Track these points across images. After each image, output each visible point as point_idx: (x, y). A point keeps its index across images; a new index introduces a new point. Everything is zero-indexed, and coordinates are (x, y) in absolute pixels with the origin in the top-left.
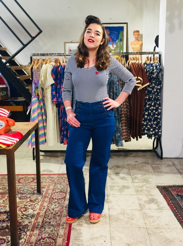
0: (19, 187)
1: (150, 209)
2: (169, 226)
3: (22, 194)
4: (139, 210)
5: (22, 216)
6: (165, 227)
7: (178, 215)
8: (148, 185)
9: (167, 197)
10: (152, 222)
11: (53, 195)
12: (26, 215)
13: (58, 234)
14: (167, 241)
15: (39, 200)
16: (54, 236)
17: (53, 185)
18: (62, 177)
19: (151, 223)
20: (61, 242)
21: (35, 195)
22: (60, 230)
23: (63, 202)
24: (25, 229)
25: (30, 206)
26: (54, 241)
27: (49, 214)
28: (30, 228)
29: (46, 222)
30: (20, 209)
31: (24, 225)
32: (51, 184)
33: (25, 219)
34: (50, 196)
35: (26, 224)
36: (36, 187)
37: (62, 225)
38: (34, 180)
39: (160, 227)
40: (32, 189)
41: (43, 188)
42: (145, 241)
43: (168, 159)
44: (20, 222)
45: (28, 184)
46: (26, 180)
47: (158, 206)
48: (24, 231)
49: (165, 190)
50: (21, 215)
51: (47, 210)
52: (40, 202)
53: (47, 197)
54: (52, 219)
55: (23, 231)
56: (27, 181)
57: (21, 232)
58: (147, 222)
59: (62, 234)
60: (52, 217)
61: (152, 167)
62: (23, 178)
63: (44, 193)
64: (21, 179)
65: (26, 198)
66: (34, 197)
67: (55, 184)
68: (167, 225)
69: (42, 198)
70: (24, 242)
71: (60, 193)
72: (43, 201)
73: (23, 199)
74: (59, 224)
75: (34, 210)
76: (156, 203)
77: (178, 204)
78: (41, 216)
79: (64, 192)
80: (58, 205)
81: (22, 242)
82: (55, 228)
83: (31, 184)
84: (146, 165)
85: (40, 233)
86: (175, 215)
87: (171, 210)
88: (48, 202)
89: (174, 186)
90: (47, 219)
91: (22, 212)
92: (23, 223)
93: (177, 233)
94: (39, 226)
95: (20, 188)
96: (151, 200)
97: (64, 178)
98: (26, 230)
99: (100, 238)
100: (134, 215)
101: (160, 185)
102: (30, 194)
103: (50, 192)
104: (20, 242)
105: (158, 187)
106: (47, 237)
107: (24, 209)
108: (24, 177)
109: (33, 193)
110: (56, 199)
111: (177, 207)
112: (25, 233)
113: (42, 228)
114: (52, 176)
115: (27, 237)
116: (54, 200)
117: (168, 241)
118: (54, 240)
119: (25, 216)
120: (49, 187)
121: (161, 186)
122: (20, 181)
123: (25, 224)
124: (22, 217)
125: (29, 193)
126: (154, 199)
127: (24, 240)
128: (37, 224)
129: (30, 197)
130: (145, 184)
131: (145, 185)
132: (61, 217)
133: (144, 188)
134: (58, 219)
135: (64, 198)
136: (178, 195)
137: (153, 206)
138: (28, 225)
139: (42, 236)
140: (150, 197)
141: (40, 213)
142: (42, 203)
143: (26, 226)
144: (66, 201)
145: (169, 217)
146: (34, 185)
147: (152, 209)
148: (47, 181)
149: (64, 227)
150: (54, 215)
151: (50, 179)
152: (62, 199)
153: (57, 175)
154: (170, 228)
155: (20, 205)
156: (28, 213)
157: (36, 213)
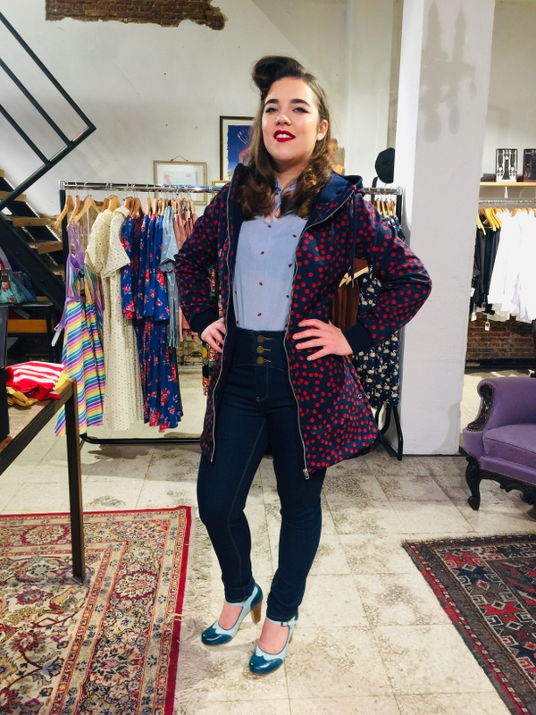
0: (22, 557)
1: (397, 624)
2: (458, 683)
3: (30, 582)
5: (22, 665)
6: (448, 689)
7: (474, 640)
8: (379, 542)
9: (433, 578)
10: (408, 673)
11: (121, 582)
12: (34, 664)
15: (78, 605)
17: (122, 547)
18: (147, 519)
19: (404, 676)
21: (67, 587)
23: (147, 608)
25: (49, 627)
27: (106, 656)
29: (97, 689)
30: (19, 638)
31: (27, 704)
32: (114, 544)
33: (30, 677)
34: (109, 589)
35: (34, 700)
36: (71, 556)
37: (144, 698)
38: (66, 532)
39: (432, 691)
40: (60, 563)
41: (93, 558)
43: (416, 459)
44: (13, 691)
45: (50, 546)
46: (46, 532)
47: (416, 610)
49: (425, 554)
50: (18, 663)
51: (99, 641)
52: (81, 611)
53: (103, 591)
54: (114, 677)
56: (48, 537)
58: (393, 671)
60: (114, 670)
61: (381, 484)
62: (35, 527)
63: (93, 579)
64: (31, 532)
65: (40, 599)
66: (61, 596)
67: (127, 544)
69: (87, 595)
71: (142, 577)
72: (90, 608)
73: (29, 602)
74: (137, 695)
75: (61, 641)
76: (408, 602)
77: (468, 601)
78: (81, 666)
79: (151, 573)
80: (133, 619)
83: (57, 547)
84: (364, 477)
86: (465, 641)
87: (454, 623)
88: (104, 609)
89: (446, 543)
90: (99, 675)
91: (22, 651)
92: (25, 693)
94: (73, 708)
95: (25, 563)
96: (392, 592)
97: (152, 525)
100: (354, 647)
101: (409, 539)
102: (53, 581)
103: (111, 572)
105: (407, 546)
107: (32, 639)
108: (38, 522)
109: (61, 577)
110: (127, 598)
111: (467, 613)
113: (81, 713)
114: (119, 518)
116: (123, 602)
119: (31, 668)
120: (108, 556)
121: (413, 544)
122: (27, 536)
123: (28, 700)
124: (23, 669)
125: (49, 580)
126: (401, 587)
128: (67, 698)
129: (51, 595)
130: (369, 536)
131: (369, 540)
132: (142, 665)
133: (370, 551)
134: (132, 675)
135: (152, 593)
136: (462, 573)
137: (402, 612)
138: (38, 703)
140: (389, 580)
141: (77, 652)
142: (87, 615)
143: (31, 706)
144: (157, 603)
145: (452, 648)
146: (67, 552)
147: (399, 622)
148: (104, 536)
149: (151, 705)
150: (121, 658)
151: (113, 527)
152: (145, 596)
153: (133, 514)
154: (460, 694)
155: (21, 624)
156: (40, 655)
157: (65, 653)
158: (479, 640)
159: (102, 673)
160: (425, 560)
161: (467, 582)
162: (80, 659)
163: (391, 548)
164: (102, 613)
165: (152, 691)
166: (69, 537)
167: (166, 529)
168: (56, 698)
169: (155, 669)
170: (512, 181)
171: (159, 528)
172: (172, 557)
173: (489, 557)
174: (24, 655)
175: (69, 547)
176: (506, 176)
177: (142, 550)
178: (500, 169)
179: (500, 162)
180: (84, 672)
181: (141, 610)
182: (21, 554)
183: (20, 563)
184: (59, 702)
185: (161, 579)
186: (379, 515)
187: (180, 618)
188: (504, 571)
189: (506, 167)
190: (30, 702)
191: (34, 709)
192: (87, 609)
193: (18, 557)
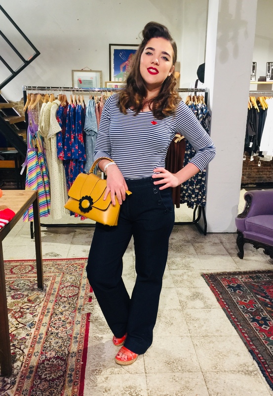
0: (12, 279)
1: (195, 308)
2: (221, 332)
3: (17, 290)
4: (180, 311)
5: (17, 324)
6: (216, 334)
7: (231, 315)
8: (190, 273)
9: (215, 289)
10: (198, 328)
11: (61, 290)
13: (69, 352)
14: (219, 356)
15: (41, 300)
16: (64, 354)
17: (61, 275)
18: (73, 263)
19: (196, 329)
20: (74, 363)
21: (35, 292)
22: (73, 344)
23: (75, 301)
24: (21, 345)
25: (28, 309)
26: (63, 363)
27: (56, 320)
28: (28, 343)
29: (52, 333)
30: (14, 313)
32: (57, 274)
33: (21, 329)
34: (56, 293)
35: (24, 338)
36: (36, 279)
37: (74, 337)
38: (33, 268)
39: (209, 335)
40: (31, 282)
41: (47, 280)
43: (214, 234)
44: (13, 334)
45: (25, 275)
46: (22, 268)
47: (205, 303)
48: (20, 349)
49: (212, 279)
50: (15, 323)
51: (52, 314)
52: (43, 303)
53: (53, 294)
54: (60, 329)
55: (18, 348)
56: (24, 270)
57: (16, 350)
58: (191, 327)
59: (76, 351)
60: (60, 326)
61: (194, 247)
62: (17, 266)
63: (48, 289)
64: (15, 268)
65: (23, 297)
66: (33, 296)
67: (64, 274)
68: (217, 331)
69: (45, 296)
70: (20, 366)
71: (71, 288)
72: (47, 301)
73: (17, 298)
74: (71, 336)
75: (34, 314)
76: (202, 299)
77: (231, 300)
78: (44, 324)
79: (76, 287)
80: (68, 306)
81: (18, 366)
82: (65, 343)
83: (29, 275)
84: (185, 244)
85: (43, 351)
86: (227, 316)
87: (223, 308)
88: (54, 302)
89: (224, 274)
91: (16, 319)
92: (19, 335)
93: (232, 343)
94: (42, 340)
95: (14, 282)
96: (194, 295)
97: (76, 265)
98: (22, 347)
100: (173, 317)
101: (205, 272)
102: (28, 290)
103: (56, 286)
104: (15, 367)
105: (203, 275)
106: (54, 358)
108: (18, 264)
109: (32, 288)
110: (65, 297)
111: (230, 304)
112: (21, 352)
113: (46, 343)
114: (58, 262)
115: (25, 357)
116: (63, 298)
117: (221, 355)
118: (64, 360)
119: (21, 325)
120: (54, 279)
121: (207, 274)
122: (13, 270)
123: (21, 338)
124: (17, 326)
125: (26, 289)
126: (199, 293)
127: (21, 363)
128: (39, 337)
129: (27, 295)
130: (185, 271)
131: (185, 273)
132: (73, 324)
133: (185, 277)
134: (68, 328)
135: (77, 295)
136: (230, 287)
137: (198, 303)
138: (26, 339)
139: (46, 355)
140: (193, 290)
141: (42, 319)
142: (46, 304)
143: (22, 340)
144: (79, 299)
146: (35, 277)
148: (52, 270)
149: (78, 339)
150: (63, 321)
151: (56, 266)
152: (73, 296)
153: (66, 260)
154: (222, 336)
155: (14, 308)
156: (25, 320)
157: (36, 319)
158: (234, 315)
159: (54, 327)
160: (212, 281)
161: (232, 290)
162: (44, 321)
165: (78, 334)
166: (34, 271)
167: (83, 267)
168: (34, 337)
169: (79, 326)
171: (79, 267)
173: (244, 280)
175: (36, 275)
180: (46, 327)
181: (72, 302)
183: (11, 282)
184: (35, 339)
185: (81, 289)
188: (251, 287)
191: (24, 341)
193: (9, 279)
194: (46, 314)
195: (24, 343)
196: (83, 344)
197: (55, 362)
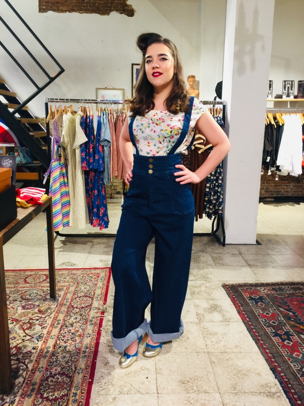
0: (25, 289)
1: (213, 321)
2: (241, 348)
3: (28, 300)
4: (197, 324)
5: (24, 336)
6: (235, 351)
7: (252, 329)
8: (208, 285)
9: (236, 301)
10: (216, 343)
11: (74, 301)
12: (29, 336)
13: (76, 368)
14: (239, 375)
15: (52, 311)
16: (70, 370)
17: (75, 285)
18: (89, 272)
19: (214, 345)
20: (80, 381)
21: (47, 302)
22: (81, 359)
23: (87, 312)
24: (26, 359)
25: (37, 320)
26: (69, 380)
27: (65, 333)
28: (33, 358)
29: (60, 347)
30: (22, 324)
31: (26, 353)
32: (71, 284)
33: (28, 342)
34: (68, 304)
35: (29, 351)
36: (49, 289)
37: (83, 351)
38: (47, 278)
39: (227, 351)
40: (44, 292)
41: (60, 290)
42: (207, 374)
44: (19, 347)
45: (38, 284)
46: (37, 278)
47: (223, 315)
48: (24, 363)
49: (234, 291)
50: (22, 335)
51: (62, 326)
52: (54, 314)
53: (65, 305)
54: (69, 342)
55: (22, 362)
56: (38, 280)
57: (19, 365)
58: (208, 342)
59: (83, 366)
60: (69, 339)
62: (31, 275)
63: (60, 299)
64: (29, 277)
65: (33, 307)
66: (44, 306)
67: (78, 283)
68: (237, 346)
69: (57, 306)
70: (22, 382)
71: (85, 299)
72: (59, 312)
73: (28, 309)
74: (80, 350)
75: (43, 326)
76: (220, 312)
77: (252, 312)
78: (53, 337)
79: (89, 297)
80: (79, 317)
81: (20, 383)
82: (73, 358)
83: (43, 285)
85: (49, 366)
86: (248, 330)
87: (243, 322)
88: (65, 313)
89: (245, 285)
90: (61, 341)
91: (24, 330)
92: (25, 348)
93: (253, 360)
94: (48, 355)
95: (26, 292)
96: (212, 307)
97: (91, 275)
98: (27, 361)
99: (139, 371)
100: (190, 331)
101: (226, 283)
102: (40, 300)
103: (69, 296)
104: (16, 384)
105: (224, 286)
106: (59, 374)
107: (29, 325)
108: (33, 273)
109: (44, 298)
110: (77, 308)
111: (251, 317)
112: (25, 367)
113: (53, 357)
114: (74, 272)
115: (29, 373)
116: (75, 309)
117: (241, 373)
118: (70, 377)
119: (28, 338)
120: (68, 289)
121: (228, 285)
122: (27, 280)
123: (26, 351)
124: (24, 338)
125: (38, 299)
126: (217, 305)
127: (23, 379)
128: (46, 350)
129: (39, 306)
130: (203, 282)
131: (203, 284)
132: (83, 337)
133: (203, 288)
134: (78, 341)
135: (90, 306)
136: (251, 299)
137: (216, 316)
138: (31, 352)
139: (51, 371)
140: (211, 302)
141: (51, 331)
142: (57, 315)
143: (28, 354)
144: (92, 310)
145: (240, 333)
146: (47, 287)
147: (214, 321)
148: (66, 280)
149: (86, 354)
150: (73, 334)
151: (71, 276)
152: (86, 307)
153: (81, 270)
154: (241, 353)
155: (23, 318)
156: (33, 332)
157: (45, 331)
158: (255, 329)
159: (63, 340)
160: (233, 293)
161: (253, 303)
162: (53, 334)
163: (214, 288)
164: (64, 314)
165: (88, 348)
166: (48, 280)
167: (98, 277)
168: (40, 351)
169: (89, 339)
170: (292, 98)
171: (95, 277)
172: (100, 290)
173: (267, 292)
174: (25, 332)
175: (48, 285)
176: (288, 96)
177: (85, 287)
178: (285, 92)
179: (285, 88)
180: (54, 339)
181: (84, 313)
182: (24, 287)
183: (23, 291)
184: (42, 352)
185: (95, 300)
186: (209, 272)
187: (103, 317)
188: (274, 299)
189: (288, 90)
190: (27, 352)
191: (29, 355)
192: (57, 312)
193: (22, 289)
194: (55, 325)
195: (29, 357)
196: (92, 359)
197: (60, 379)
